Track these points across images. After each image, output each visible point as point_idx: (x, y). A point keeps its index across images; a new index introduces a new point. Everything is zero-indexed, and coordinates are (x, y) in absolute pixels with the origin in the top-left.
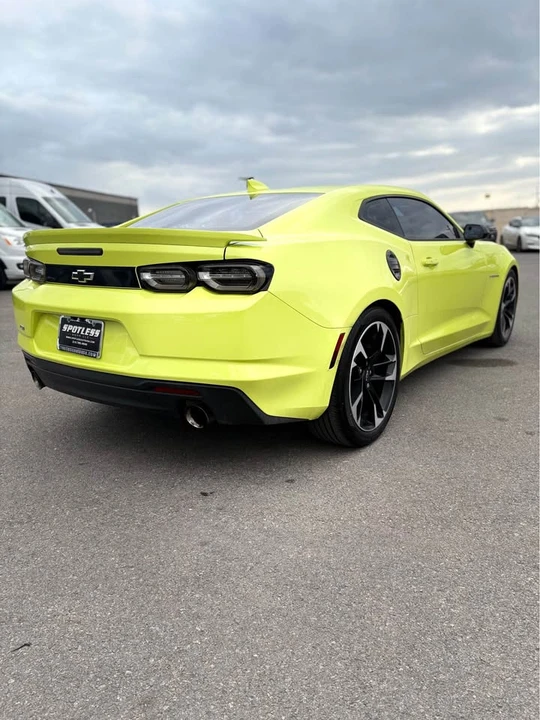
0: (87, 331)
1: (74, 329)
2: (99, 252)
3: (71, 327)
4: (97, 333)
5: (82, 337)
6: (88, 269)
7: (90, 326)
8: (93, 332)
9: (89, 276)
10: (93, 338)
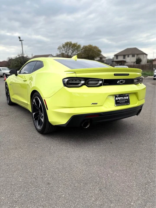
0: (124, 98)
1: (120, 98)
2: (128, 75)
3: (118, 98)
4: (127, 98)
5: (123, 100)
6: (124, 80)
7: (125, 96)
8: (126, 98)
9: (124, 82)
10: (126, 99)
